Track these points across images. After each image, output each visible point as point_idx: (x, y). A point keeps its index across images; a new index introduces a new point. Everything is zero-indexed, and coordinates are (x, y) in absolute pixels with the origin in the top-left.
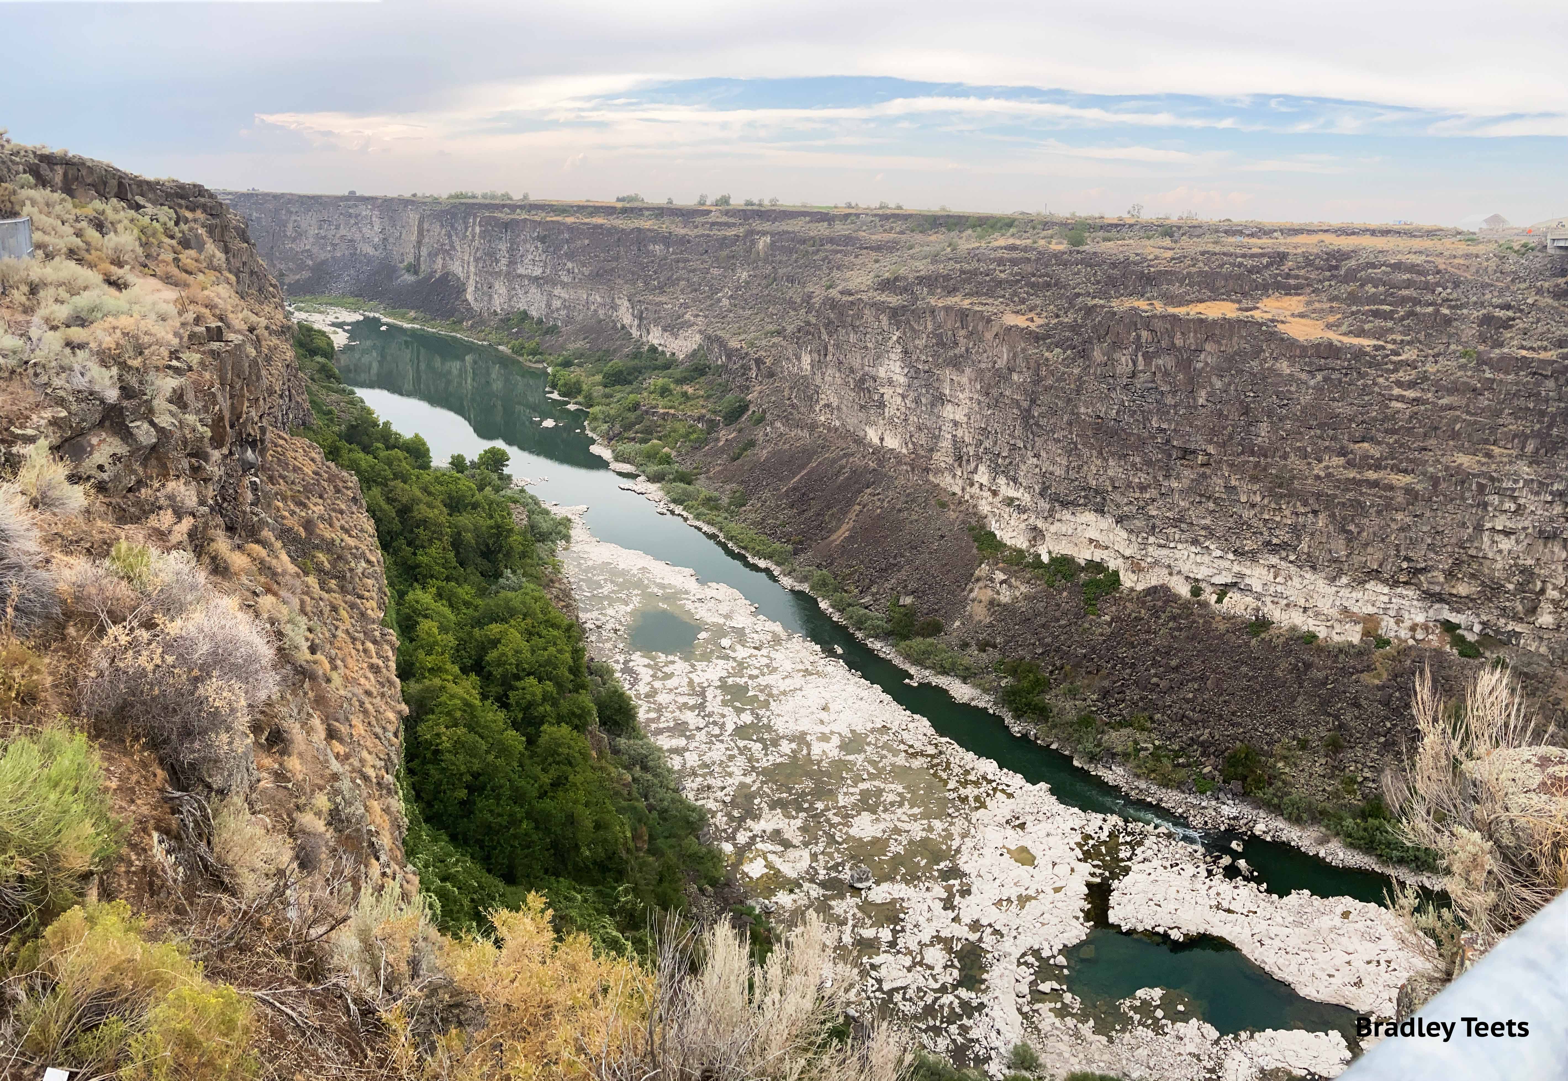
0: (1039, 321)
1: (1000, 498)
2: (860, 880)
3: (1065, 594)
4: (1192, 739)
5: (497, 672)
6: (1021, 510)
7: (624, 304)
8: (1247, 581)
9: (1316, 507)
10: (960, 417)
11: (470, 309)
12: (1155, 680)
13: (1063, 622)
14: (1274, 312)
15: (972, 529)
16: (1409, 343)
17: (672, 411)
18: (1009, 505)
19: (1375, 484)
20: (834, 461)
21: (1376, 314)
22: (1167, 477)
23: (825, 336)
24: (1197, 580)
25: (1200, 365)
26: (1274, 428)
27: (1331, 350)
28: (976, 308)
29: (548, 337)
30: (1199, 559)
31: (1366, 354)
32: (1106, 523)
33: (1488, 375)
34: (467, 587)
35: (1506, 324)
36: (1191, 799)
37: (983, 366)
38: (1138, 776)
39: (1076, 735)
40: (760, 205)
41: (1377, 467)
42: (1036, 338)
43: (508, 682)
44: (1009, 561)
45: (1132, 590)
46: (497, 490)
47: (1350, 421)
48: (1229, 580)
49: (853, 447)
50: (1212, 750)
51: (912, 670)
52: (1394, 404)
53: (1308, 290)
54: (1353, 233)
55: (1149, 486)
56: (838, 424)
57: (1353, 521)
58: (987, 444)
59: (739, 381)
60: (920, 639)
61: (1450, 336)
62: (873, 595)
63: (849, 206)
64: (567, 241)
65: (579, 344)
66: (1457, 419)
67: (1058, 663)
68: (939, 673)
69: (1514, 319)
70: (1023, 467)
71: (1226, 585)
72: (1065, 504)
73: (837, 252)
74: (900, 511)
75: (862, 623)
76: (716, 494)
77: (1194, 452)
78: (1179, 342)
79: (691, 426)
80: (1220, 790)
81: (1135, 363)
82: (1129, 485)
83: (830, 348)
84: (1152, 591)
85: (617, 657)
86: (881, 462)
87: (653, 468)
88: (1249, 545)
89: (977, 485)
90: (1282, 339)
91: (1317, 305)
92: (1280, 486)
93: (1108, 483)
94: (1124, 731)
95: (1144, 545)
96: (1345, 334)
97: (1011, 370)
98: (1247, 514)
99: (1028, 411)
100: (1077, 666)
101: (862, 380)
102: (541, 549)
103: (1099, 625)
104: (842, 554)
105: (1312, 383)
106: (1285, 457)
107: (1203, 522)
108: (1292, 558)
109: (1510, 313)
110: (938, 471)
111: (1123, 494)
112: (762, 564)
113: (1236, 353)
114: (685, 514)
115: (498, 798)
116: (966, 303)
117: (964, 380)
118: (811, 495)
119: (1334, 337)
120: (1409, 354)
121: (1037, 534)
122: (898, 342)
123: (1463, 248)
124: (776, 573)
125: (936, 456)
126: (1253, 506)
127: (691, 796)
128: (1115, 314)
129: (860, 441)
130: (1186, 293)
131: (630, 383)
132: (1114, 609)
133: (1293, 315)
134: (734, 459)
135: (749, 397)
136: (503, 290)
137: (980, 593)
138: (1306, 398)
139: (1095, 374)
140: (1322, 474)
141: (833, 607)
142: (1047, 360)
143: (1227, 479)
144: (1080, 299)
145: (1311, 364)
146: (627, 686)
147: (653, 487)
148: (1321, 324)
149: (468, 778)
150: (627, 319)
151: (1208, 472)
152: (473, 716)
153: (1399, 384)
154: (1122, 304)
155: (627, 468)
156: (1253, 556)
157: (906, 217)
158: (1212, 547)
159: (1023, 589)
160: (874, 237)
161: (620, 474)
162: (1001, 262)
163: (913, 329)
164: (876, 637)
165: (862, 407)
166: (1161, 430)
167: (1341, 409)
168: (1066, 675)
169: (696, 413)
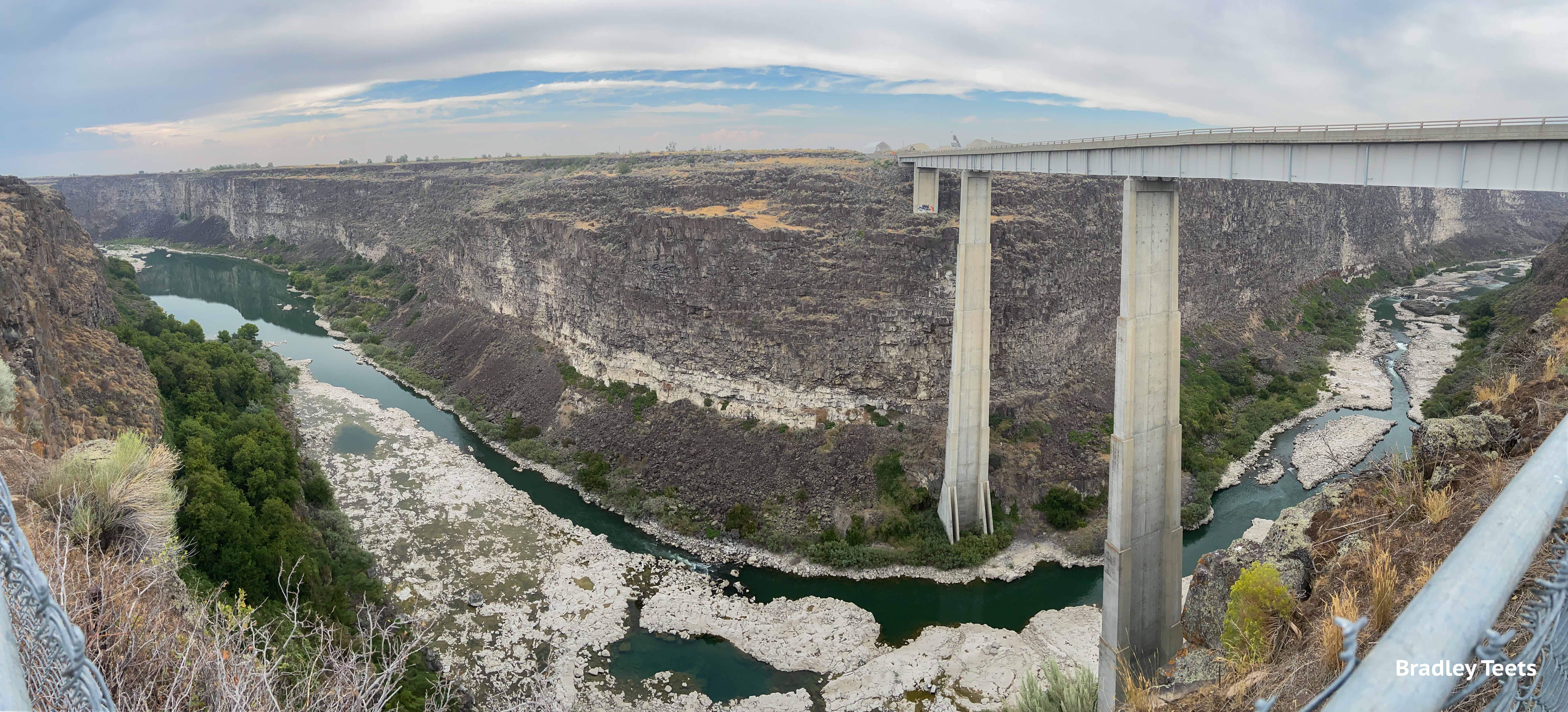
0: (597, 225)
1: (577, 344)
2: (475, 601)
3: (620, 407)
4: (704, 502)
5: (240, 467)
6: (591, 351)
7: (341, 229)
8: (741, 393)
9: (779, 341)
10: (550, 291)
11: (232, 238)
12: (679, 463)
13: (618, 426)
14: (748, 211)
15: (560, 365)
16: (829, 228)
17: (368, 297)
18: (583, 349)
19: (814, 323)
20: (471, 324)
21: (808, 210)
22: (684, 326)
23: (463, 243)
24: (708, 395)
25: (701, 250)
26: (750, 290)
27: (778, 236)
28: (557, 219)
29: (288, 253)
30: (708, 380)
31: (802, 237)
32: (646, 359)
33: (871, 247)
34: (224, 414)
35: (879, 213)
36: (703, 543)
37: (563, 257)
38: (667, 528)
39: (626, 502)
40: (427, 160)
41: (815, 311)
42: (594, 237)
43: (247, 473)
44: (583, 386)
45: (665, 403)
46: (251, 351)
47: (797, 282)
48: (729, 394)
49: (483, 315)
50: (718, 509)
51: (519, 461)
52: (822, 269)
53: (769, 195)
54: (799, 156)
55: (673, 332)
56: (473, 299)
57: (802, 348)
58: (568, 308)
59: (410, 275)
60: (524, 440)
61: (851, 222)
62: (495, 412)
63: (484, 157)
64: (300, 191)
65: (311, 255)
66: (858, 276)
67: (615, 454)
68: (536, 462)
69: (883, 210)
70: (590, 323)
71: (728, 397)
72: (618, 347)
73: (474, 188)
74: (513, 355)
75: (486, 431)
76: (394, 349)
77: (700, 309)
78: (688, 235)
79: (380, 306)
80: (724, 536)
81: (659, 251)
82: (659, 333)
83: (466, 251)
84: (679, 403)
85: (324, 457)
86: (501, 324)
87: (356, 334)
88: (739, 370)
89: (563, 337)
90: (750, 230)
91: (774, 205)
92: (756, 329)
93: (645, 332)
94: (659, 498)
95: (672, 372)
96: (790, 224)
97: (579, 259)
98: (736, 349)
99: (591, 285)
100: (628, 455)
101: (486, 271)
102: (278, 388)
103: (643, 427)
104: (476, 385)
105: (771, 258)
106: (758, 309)
107: (709, 356)
108: (768, 376)
109: (881, 206)
110: (538, 328)
111: (655, 339)
112: (424, 393)
113: (724, 241)
114: (374, 364)
115: (234, 548)
116: (551, 217)
117: (551, 267)
118: (455, 347)
119: (782, 226)
120: (828, 235)
121: (601, 368)
122: (508, 244)
123: (856, 164)
124: (432, 399)
125: (536, 317)
126: (740, 343)
127: (366, 547)
128: (645, 217)
129: (487, 311)
130: (696, 201)
131: (344, 279)
132: (653, 416)
133: (759, 213)
134: (408, 326)
135: (417, 285)
136: (255, 224)
137: (565, 408)
138: (768, 269)
139: (633, 259)
140: (781, 319)
141: (469, 420)
142: (603, 251)
143: (722, 326)
144: (625, 209)
145: (769, 245)
146: (329, 476)
147: (355, 346)
148: (776, 218)
149: (217, 535)
150: (343, 239)
151: (710, 321)
152: (219, 495)
153: (823, 255)
154: (652, 211)
155: (339, 334)
156: (742, 377)
157: (520, 162)
158: (716, 372)
159: (593, 404)
160: (498, 177)
161: (335, 338)
162: (574, 187)
163: (517, 235)
164: (496, 440)
165: (487, 288)
166: (679, 295)
167: (790, 274)
168: (621, 461)
169: (383, 297)
